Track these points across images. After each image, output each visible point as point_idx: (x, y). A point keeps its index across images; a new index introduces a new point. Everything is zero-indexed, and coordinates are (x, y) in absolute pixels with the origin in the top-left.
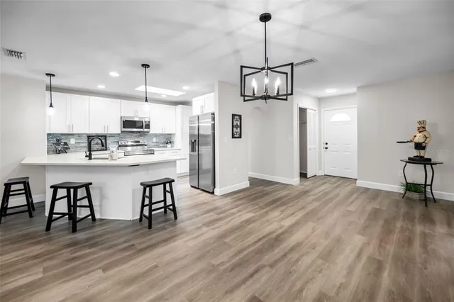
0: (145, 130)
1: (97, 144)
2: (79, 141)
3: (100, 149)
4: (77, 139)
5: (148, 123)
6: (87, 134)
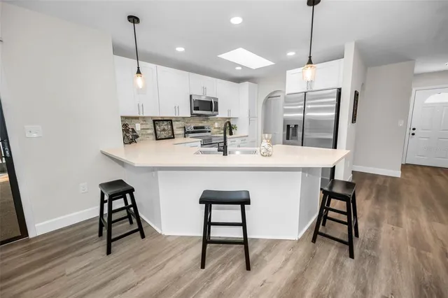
0: (215, 113)
1: (164, 130)
2: (144, 127)
3: (167, 137)
4: (142, 124)
5: (216, 103)
6: (152, 117)
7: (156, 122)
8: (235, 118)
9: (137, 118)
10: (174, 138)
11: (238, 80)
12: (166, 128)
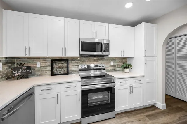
0: (104, 53)
1: (60, 67)
2: (44, 65)
3: (62, 73)
4: (42, 63)
5: (107, 45)
6: (51, 58)
7: (54, 61)
8: (131, 58)
9: (38, 58)
10: (68, 74)
11: (134, 24)
12: (62, 65)
